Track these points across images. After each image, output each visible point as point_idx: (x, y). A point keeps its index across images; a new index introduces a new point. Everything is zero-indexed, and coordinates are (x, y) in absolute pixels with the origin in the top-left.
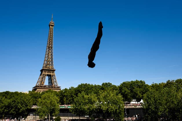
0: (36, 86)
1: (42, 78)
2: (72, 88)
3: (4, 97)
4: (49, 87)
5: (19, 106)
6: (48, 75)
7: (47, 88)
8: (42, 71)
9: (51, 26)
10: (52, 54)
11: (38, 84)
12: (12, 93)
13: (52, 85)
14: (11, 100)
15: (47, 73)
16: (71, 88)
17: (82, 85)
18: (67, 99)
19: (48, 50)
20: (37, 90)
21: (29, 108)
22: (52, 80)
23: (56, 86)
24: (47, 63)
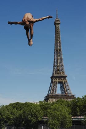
0: (48, 95)
1: (53, 86)
3: (15, 109)
4: (62, 96)
5: (30, 117)
6: (59, 82)
7: (60, 97)
8: (52, 78)
10: (61, 58)
11: (49, 93)
12: (23, 104)
13: (65, 93)
14: (22, 111)
15: (58, 80)
16: (84, 97)
19: (56, 53)
20: (49, 99)
21: (40, 119)
22: (64, 87)
23: (69, 94)
24: (57, 68)
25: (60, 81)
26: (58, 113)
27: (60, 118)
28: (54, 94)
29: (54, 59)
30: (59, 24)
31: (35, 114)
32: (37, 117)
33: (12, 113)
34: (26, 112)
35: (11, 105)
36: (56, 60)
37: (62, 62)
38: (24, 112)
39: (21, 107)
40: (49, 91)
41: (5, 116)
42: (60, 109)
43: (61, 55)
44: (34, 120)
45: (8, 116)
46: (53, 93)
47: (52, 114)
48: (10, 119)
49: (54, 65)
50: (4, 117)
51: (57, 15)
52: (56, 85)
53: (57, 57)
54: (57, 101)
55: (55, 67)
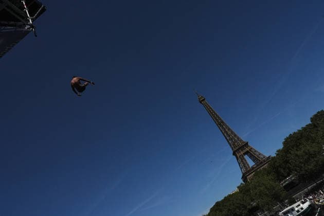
0: (243, 175)
1: (242, 162)
2: (278, 151)
3: (217, 211)
4: (257, 166)
7: (256, 168)
8: (234, 154)
9: (203, 102)
10: (229, 129)
11: (243, 171)
12: (223, 201)
13: (259, 160)
15: (242, 153)
17: (286, 140)
18: (284, 169)
19: (221, 128)
20: (247, 178)
21: (249, 207)
22: (253, 156)
23: (264, 159)
25: (245, 151)
27: (267, 192)
29: (224, 135)
30: (204, 99)
31: (241, 205)
34: (230, 208)
36: (225, 134)
37: (232, 132)
40: (241, 169)
43: (226, 126)
46: (246, 169)
49: (227, 140)
52: (244, 159)
53: (224, 130)
55: (230, 142)
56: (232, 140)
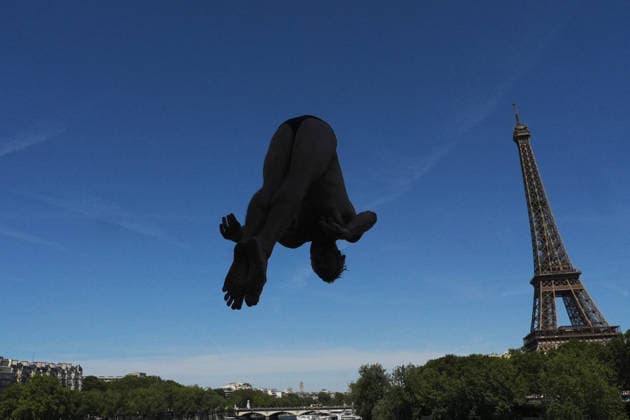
0: (533, 333)
1: (543, 306)
3: (444, 373)
4: (576, 331)
5: (489, 397)
7: (569, 336)
8: (535, 282)
9: (520, 141)
10: (551, 226)
11: (536, 326)
12: (464, 360)
13: (586, 324)
14: (463, 379)
15: (554, 288)
19: (533, 215)
20: (537, 344)
21: (520, 402)
22: (577, 306)
23: (599, 325)
24: (545, 254)
25: (562, 288)
26: (573, 381)
28: (551, 328)
29: (532, 231)
30: (527, 137)
32: (511, 397)
33: (438, 386)
34: (476, 382)
35: (432, 364)
36: (536, 233)
37: (555, 236)
38: (471, 383)
39: (460, 369)
40: (533, 321)
41: (419, 394)
42: (578, 367)
43: (549, 217)
44: (502, 405)
45: (429, 394)
46: (546, 324)
47: (554, 382)
48: (434, 404)
49: (534, 245)
50: (419, 397)
51: (517, 116)
52: (552, 302)
53: (540, 222)
54: (564, 346)
55: (539, 253)
56: (545, 250)
